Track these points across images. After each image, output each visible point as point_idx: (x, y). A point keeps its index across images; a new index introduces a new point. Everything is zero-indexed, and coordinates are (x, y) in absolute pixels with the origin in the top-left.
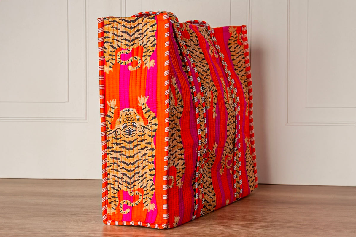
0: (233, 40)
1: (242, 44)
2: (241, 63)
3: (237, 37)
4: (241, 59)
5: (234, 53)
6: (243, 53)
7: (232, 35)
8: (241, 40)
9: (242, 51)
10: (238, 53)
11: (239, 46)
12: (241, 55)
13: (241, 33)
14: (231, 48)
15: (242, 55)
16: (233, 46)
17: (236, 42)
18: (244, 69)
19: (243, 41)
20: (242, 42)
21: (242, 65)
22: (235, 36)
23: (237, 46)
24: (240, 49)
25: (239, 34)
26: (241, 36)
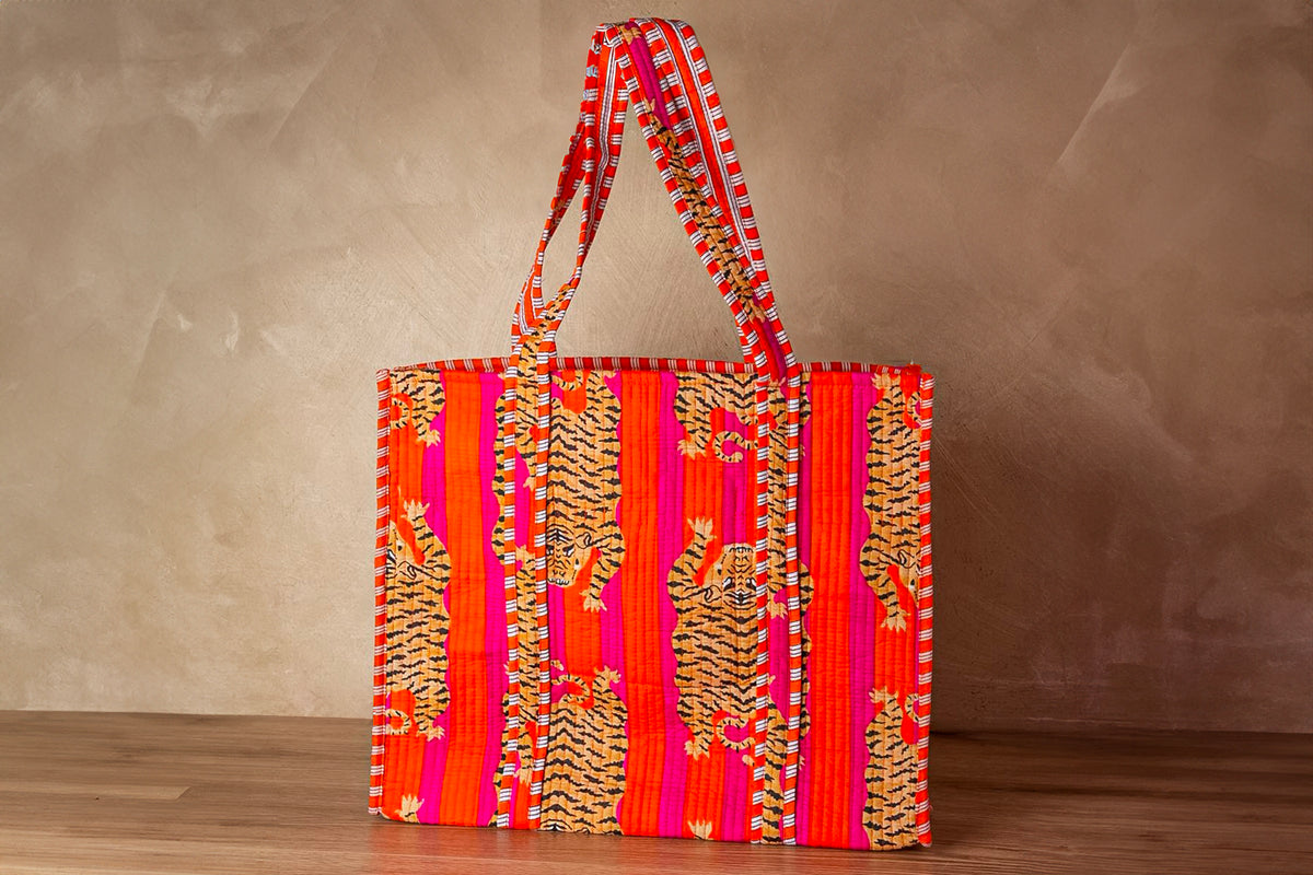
0: (888, 411)
1: (918, 426)
2: (906, 477)
3: (902, 404)
4: (907, 466)
5: (886, 448)
6: (915, 452)
7: (885, 397)
8: (915, 415)
9: (913, 445)
10: (902, 448)
11: (907, 430)
12: (908, 455)
13: (915, 394)
14: (879, 431)
15: (915, 456)
16: (887, 428)
17: (896, 417)
18: (915, 497)
19: (919, 417)
20: (916, 418)
21: (908, 483)
22: (895, 401)
23: (902, 429)
24: (908, 440)
25: (909, 395)
26: (915, 403)
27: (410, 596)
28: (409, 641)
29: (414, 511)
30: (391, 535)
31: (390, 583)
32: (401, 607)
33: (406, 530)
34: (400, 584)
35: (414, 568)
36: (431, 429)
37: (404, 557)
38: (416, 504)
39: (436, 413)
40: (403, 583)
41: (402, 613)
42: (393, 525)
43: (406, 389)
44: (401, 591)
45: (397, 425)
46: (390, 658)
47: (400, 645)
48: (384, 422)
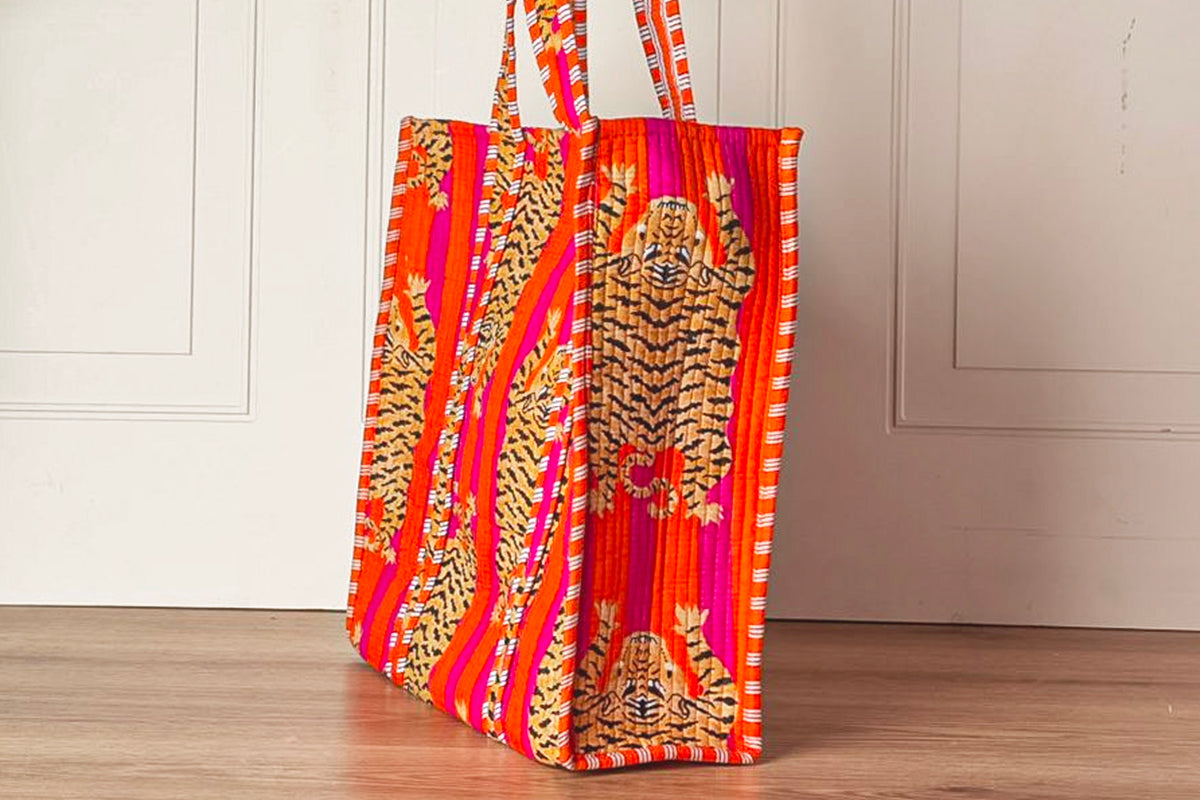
27: (401, 387)
28: (392, 441)
29: (418, 286)
30: (393, 312)
31: (386, 369)
32: (391, 400)
33: (406, 308)
34: (392, 372)
35: (408, 355)
36: (441, 190)
37: (401, 340)
38: (420, 279)
39: (445, 172)
40: (396, 370)
41: (390, 406)
42: (395, 301)
43: (423, 141)
44: (392, 379)
45: (413, 183)
46: (375, 458)
47: (384, 444)
48: (400, 178)
